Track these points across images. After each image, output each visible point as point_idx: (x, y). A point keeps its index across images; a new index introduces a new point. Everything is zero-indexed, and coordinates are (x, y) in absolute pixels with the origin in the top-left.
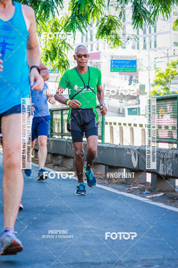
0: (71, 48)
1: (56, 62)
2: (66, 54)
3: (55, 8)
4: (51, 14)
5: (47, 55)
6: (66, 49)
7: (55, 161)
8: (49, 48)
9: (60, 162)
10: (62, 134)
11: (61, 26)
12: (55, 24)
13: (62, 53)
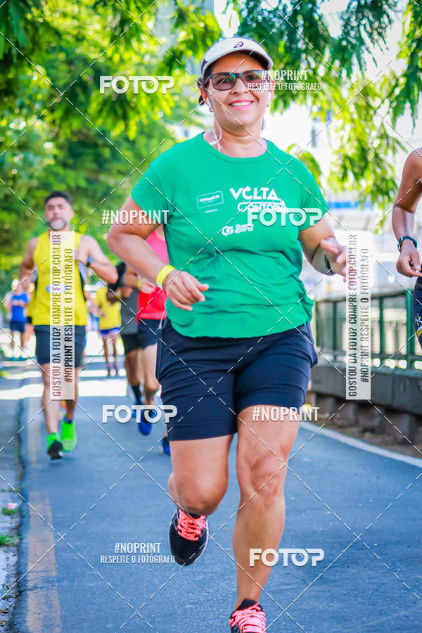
0: (403, 148)
1: (367, 182)
2: (392, 164)
3: (366, 52)
4: (356, 68)
5: (345, 167)
6: (390, 152)
7: (364, 421)
8: (352, 151)
9: (376, 422)
10: (382, 356)
11: (379, 97)
12: (366, 92)
13: (381, 160)
